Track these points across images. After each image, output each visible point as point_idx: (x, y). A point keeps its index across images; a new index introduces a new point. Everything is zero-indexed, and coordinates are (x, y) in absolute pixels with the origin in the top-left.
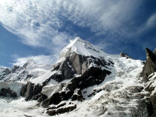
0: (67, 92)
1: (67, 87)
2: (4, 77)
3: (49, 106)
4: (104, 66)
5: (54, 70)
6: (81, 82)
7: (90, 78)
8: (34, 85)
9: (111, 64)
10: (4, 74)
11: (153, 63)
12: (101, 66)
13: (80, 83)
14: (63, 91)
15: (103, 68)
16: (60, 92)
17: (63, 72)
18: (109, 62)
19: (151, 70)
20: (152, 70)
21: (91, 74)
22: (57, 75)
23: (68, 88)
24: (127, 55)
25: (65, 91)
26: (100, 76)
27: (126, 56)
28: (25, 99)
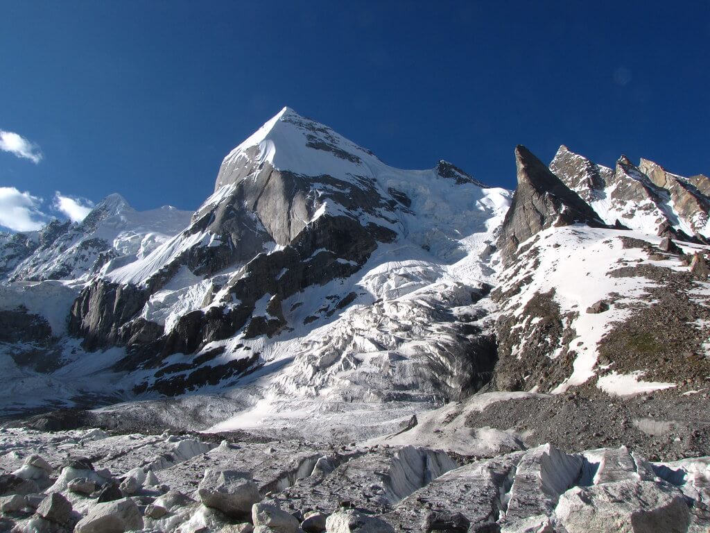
0: (231, 307)
1: (231, 291)
2: (8, 267)
3: (164, 361)
4: (371, 211)
5: (194, 231)
6: (285, 271)
7: (315, 254)
8: (118, 291)
9: (400, 205)
10: (11, 257)
11: (535, 198)
12: (360, 210)
13: (279, 273)
14: (216, 303)
15: (366, 219)
16: (206, 310)
17: (225, 238)
18: (390, 198)
19: (528, 224)
20: (532, 223)
21: (319, 242)
22: (200, 250)
23: (234, 295)
24: (459, 171)
25: (222, 304)
26: (352, 249)
27: (457, 173)
28: (83, 345)
